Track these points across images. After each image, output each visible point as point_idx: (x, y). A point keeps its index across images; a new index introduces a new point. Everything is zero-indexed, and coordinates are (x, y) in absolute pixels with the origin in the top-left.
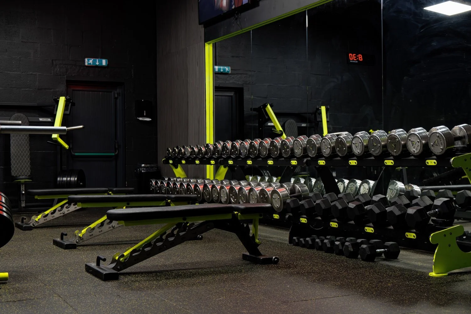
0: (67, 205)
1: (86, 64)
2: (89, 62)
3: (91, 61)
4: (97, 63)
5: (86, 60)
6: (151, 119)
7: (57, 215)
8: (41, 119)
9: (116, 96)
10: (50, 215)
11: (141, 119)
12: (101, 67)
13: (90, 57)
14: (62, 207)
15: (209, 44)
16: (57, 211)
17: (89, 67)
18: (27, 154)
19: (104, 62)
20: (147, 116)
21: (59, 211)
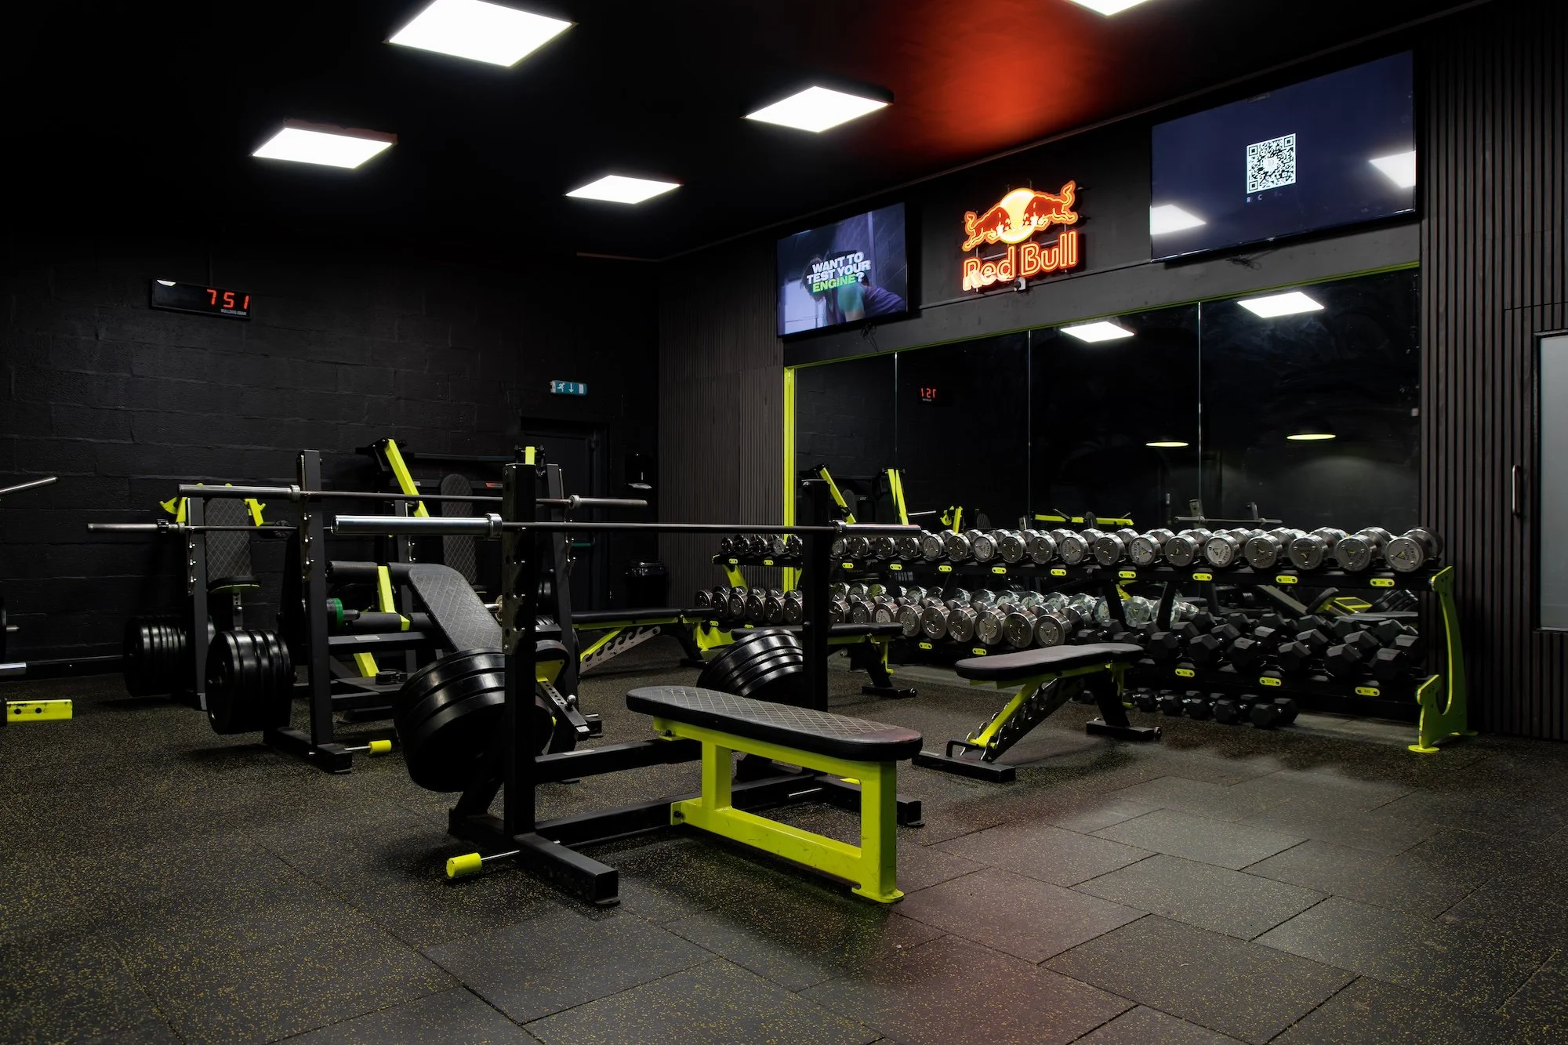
0: (620, 639)
1: (554, 390)
2: (557, 387)
3: (561, 386)
4: (571, 390)
5: (553, 383)
6: (650, 487)
7: (605, 656)
8: (489, 485)
9: (593, 445)
10: (595, 656)
11: (635, 486)
12: (576, 397)
13: (560, 378)
14: (613, 641)
15: (790, 369)
16: (606, 649)
17: (559, 395)
18: (470, 546)
19: (582, 389)
20: (645, 482)
21: (610, 648)
